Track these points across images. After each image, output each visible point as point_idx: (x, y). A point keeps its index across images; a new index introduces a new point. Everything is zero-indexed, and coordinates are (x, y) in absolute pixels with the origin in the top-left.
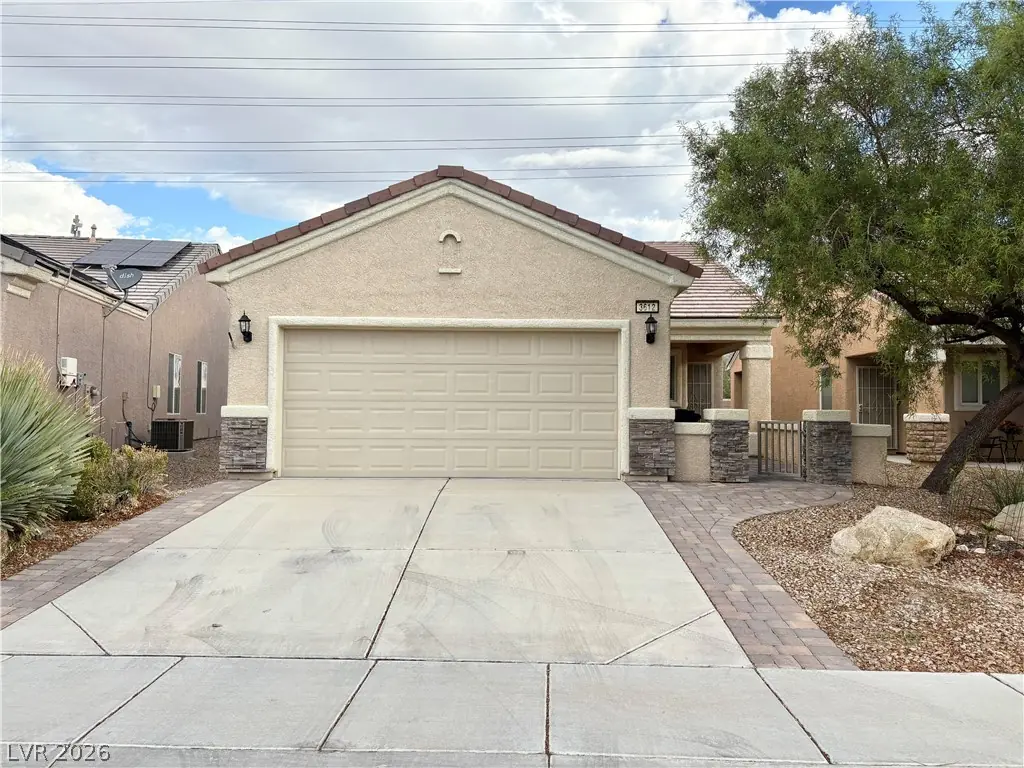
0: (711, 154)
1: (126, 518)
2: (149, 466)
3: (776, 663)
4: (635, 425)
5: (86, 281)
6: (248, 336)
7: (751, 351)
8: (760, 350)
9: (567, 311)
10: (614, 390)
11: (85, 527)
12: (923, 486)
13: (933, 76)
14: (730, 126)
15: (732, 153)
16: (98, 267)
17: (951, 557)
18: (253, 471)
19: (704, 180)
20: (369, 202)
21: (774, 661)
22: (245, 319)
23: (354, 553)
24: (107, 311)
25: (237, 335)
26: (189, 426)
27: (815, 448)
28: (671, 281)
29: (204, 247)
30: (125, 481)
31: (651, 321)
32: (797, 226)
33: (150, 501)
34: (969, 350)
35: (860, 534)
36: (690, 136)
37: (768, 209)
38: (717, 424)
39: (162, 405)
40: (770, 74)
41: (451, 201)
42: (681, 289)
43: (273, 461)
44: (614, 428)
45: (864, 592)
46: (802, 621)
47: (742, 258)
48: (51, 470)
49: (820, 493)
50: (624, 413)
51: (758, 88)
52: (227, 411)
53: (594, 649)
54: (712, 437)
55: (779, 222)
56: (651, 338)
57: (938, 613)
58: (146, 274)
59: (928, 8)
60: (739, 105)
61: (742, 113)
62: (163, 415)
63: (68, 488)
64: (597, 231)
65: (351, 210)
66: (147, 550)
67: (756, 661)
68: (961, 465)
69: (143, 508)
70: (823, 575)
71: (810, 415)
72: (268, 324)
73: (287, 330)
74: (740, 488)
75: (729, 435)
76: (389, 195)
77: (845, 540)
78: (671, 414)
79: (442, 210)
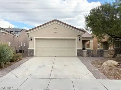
0: (87, 18)
1: (18, 61)
2: (20, 55)
3: (99, 79)
4: (78, 50)
5: (11, 33)
6: (31, 40)
7: (90, 41)
8: (91, 41)
9: (70, 37)
10: (75, 46)
11: (13, 63)
12: (112, 57)
13: (114, 9)
14: (89, 15)
15: (90, 18)
16: (13, 32)
17: (118, 66)
18: (32, 56)
19: (86, 21)
20: (46, 24)
21: (99, 78)
22: (31, 38)
23: (46, 65)
24: (14, 37)
25: (30, 39)
26: (23, 50)
27: (99, 53)
28: (82, 33)
29: (25, 29)
30: (17, 57)
31: (80, 38)
32: (98, 26)
33: (20, 59)
34: (117, 41)
35: (107, 63)
36: (85, 16)
37: (95, 24)
38: (88, 50)
39: (20, 48)
40: (94, 9)
41: (55, 24)
42: (83, 34)
43: (34, 55)
44: (75, 50)
45: (108, 70)
46: (101, 74)
47: (91, 30)
48: (10, 56)
49: (100, 58)
50: (76, 49)
51: (93, 10)
52: (29, 49)
53: (77, 77)
54: (87, 51)
55: (96, 26)
56: (80, 40)
57: (117, 72)
58: (18, 33)
59: (112, 1)
60: (90, 12)
61: (91, 13)
62: (20, 49)
63: (11, 58)
64: (73, 27)
65: (44, 25)
66: (21, 65)
67: (97, 79)
68: (117, 55)
69: (20, 60)
70: (103, 68)
71: (98, 49)
72: (34, 38)
73: (36, 39)
74: (90, 58)
75: (89, 51)
76: (48, 23)
77: (105, 64)
78: (82, 49)
79: (54, 25)
